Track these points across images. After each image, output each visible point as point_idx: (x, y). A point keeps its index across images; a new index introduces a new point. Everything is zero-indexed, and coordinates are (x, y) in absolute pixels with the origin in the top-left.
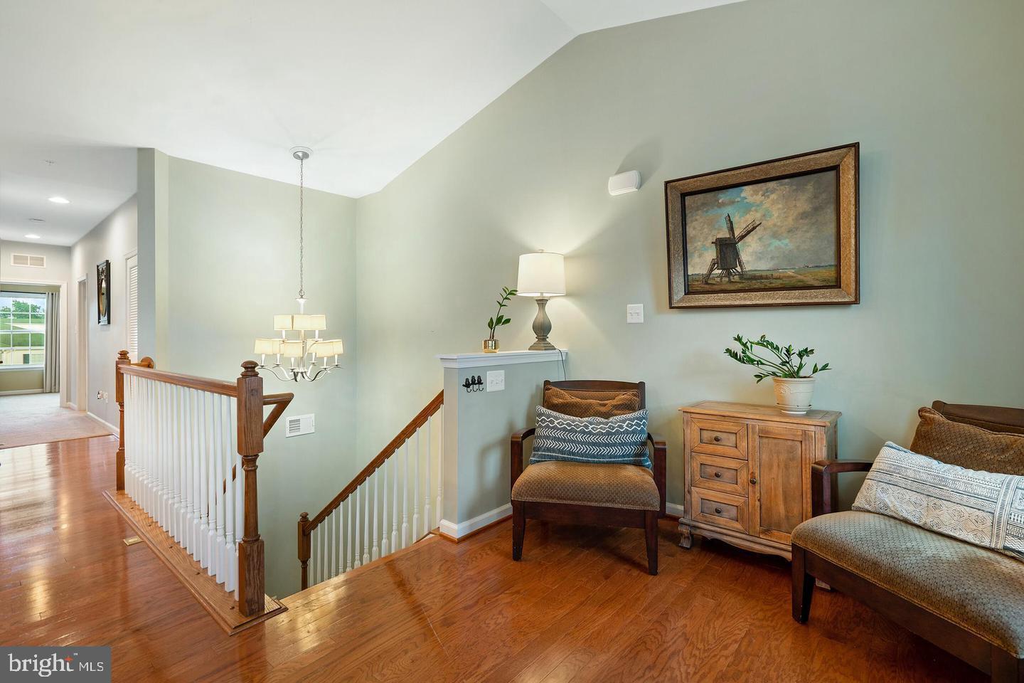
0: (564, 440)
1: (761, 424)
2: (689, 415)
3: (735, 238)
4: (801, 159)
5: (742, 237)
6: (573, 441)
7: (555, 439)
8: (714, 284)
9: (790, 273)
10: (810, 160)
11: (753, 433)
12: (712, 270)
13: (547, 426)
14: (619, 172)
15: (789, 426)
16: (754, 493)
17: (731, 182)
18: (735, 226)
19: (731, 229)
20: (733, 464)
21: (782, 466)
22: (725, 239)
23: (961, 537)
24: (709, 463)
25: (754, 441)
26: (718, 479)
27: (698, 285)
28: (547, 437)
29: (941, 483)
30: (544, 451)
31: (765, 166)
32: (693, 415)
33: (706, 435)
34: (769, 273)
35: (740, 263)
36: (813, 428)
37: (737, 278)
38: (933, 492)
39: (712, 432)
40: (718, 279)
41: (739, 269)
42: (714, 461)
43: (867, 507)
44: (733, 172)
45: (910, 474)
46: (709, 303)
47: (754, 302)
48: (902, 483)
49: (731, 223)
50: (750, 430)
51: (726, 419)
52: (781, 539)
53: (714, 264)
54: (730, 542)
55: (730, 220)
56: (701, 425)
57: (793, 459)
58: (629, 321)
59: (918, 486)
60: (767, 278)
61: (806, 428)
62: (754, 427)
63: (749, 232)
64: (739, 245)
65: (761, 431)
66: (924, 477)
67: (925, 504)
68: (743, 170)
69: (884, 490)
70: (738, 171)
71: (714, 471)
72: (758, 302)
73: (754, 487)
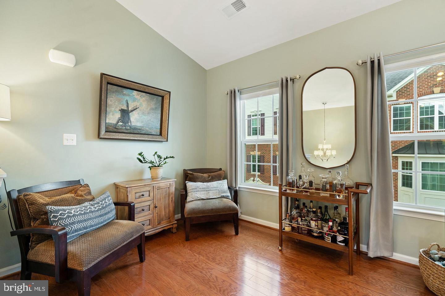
0: (85, 220)
1: (158, 184)
2: (130, 188)
3: (128, 110)
4: (156, 89)
5: (132, 111)
6: (90, 219)
7: (79, 222)
8: (119, 129)
9: (147, 129)
10: (158, 91)
11: (155, 189)
12: (118, 122)
13: (68, 217)
14: (55, 49)
15: (166, 183)
16: (156, 211)
17: (132, 87)
18: (129, 106)
19: (128, 106)
20: (148, 203)
21: (164, 198)
22: (125, 110)
23: (214, 198)
24: (139, 206)
25: (155, 192)
26: (143, 211)
27: (111, 129)
28: (73, 223)
29: (208, 187)
30: (73, 233)
31: (146, 87)
32: (132, 188)
33: (138, 195)
34: (140, 128)
35: (130, 121)
36: (172, 182)
37: (128, 128)
38: (207, 190)
39: (140, 193)
40: (121, 127)
41: (129, 124)
42: (141, 205)
43: (193, 200)
44: (134, 84)
45: (201, 187)
46: (120, 138)
47: (138, 139)
48: (200, 190)
49: (128, 104)
50: (154, 188)
51: (146, 186)
52: (163, 223)
53: (119, 120)
54: (149, 234)
55: (127, 102)
56: (136, 191)
57: (167, 194)
58: (64, 144)
59: (204, 189)
60: (140, 129)
61: (170, 182)
62: (156, 186)
63: (134, 110)
64: (130, 114)
65: (158, 187)
66: (204, 187)
67: (206, 193)
68: (138, 85)
69: (196, 194)
70: (136, 84)
71: (141, 209)
72: (139, 139)
73: (155, 209)
